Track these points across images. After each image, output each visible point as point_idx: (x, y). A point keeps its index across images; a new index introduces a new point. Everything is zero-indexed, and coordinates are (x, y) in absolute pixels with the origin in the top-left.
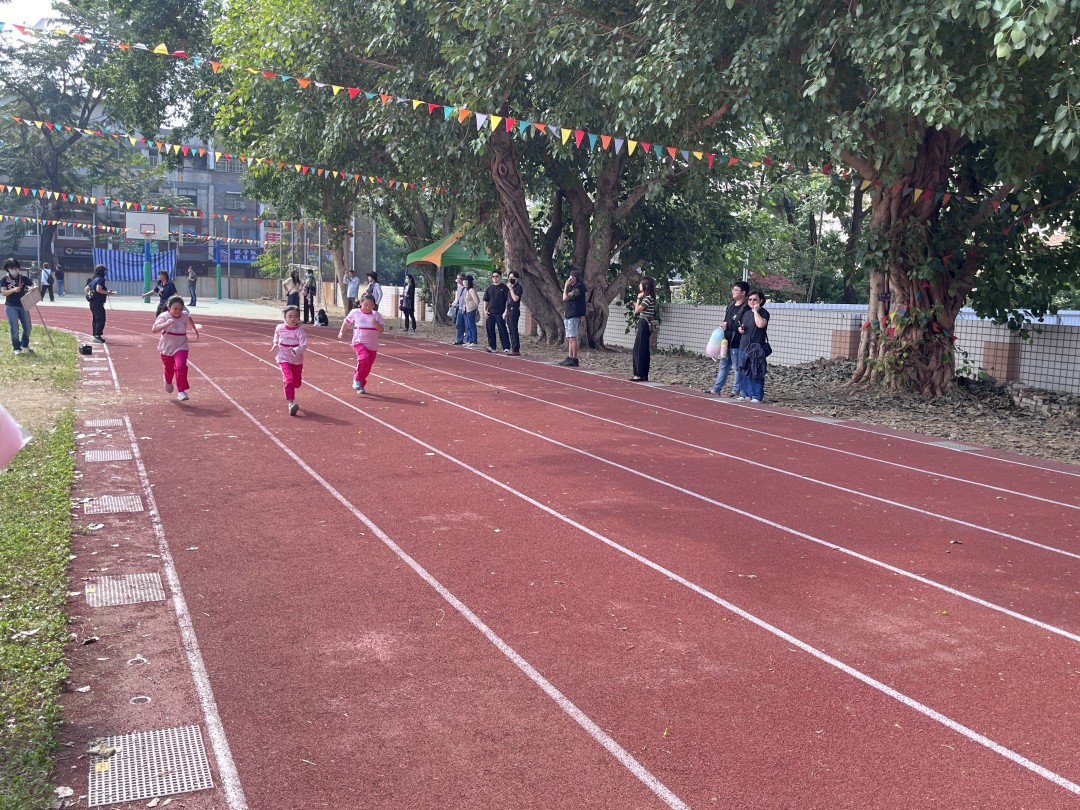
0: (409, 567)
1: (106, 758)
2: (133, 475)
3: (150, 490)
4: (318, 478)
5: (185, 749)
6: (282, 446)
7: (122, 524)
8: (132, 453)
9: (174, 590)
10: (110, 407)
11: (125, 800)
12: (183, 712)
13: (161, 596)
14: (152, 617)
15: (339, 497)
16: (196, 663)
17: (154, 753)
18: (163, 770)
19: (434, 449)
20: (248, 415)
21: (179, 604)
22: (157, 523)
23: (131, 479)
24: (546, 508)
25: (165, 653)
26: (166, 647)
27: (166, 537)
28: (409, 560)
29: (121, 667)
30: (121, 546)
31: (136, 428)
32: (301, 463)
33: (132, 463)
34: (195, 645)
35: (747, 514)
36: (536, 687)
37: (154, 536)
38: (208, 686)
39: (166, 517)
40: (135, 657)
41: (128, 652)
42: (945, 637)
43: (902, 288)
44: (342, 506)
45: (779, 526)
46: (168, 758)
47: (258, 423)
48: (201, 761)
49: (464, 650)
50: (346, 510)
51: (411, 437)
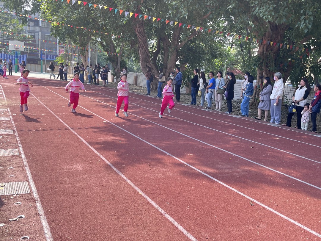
0: (92, 150)
1: (2, 187)
2: (10, 124)
3: (15, 128)
4: (68, 127)
5: (23, 186)
6: (58, 118)
7: (7, 137)
8: (10, 118)
9: (22, 153)
10: (3, 105)
11: (7, 194)
12: (23, 179)
13: (18, 154)
14: (15, 159)
15: (74, 132)
16: (27, 169)
17: (15, 186)
18: (18, 190)
19: (106, 120)
20: (48, 109)
21: (23, 156)
22: (17, 137)
23: (10, 125)
24: (137, 137)
25: (19, 167)
26: (19, 166)
27: (20, 141)
28: (92, 148)
29: (6, 169)
30: (6, 142)
31: (12, 112)
32: (64, 123)
33: (10, 121)
34: (27, 165)
35: (197, 140)
36: (121, 177)
37: (17, 140)
38: (30, 174)
39: (20, 135)
40: (10, 167)
41: (9, 166)
42: (239, 170)
43: (267, 75)
44: (74, 134)
45: (206, 143)
46: (19, 187)
47: (51, 111)
48: (27, 188)
49: (103, 169)
50: (76, 135)
51: (100, 117)
